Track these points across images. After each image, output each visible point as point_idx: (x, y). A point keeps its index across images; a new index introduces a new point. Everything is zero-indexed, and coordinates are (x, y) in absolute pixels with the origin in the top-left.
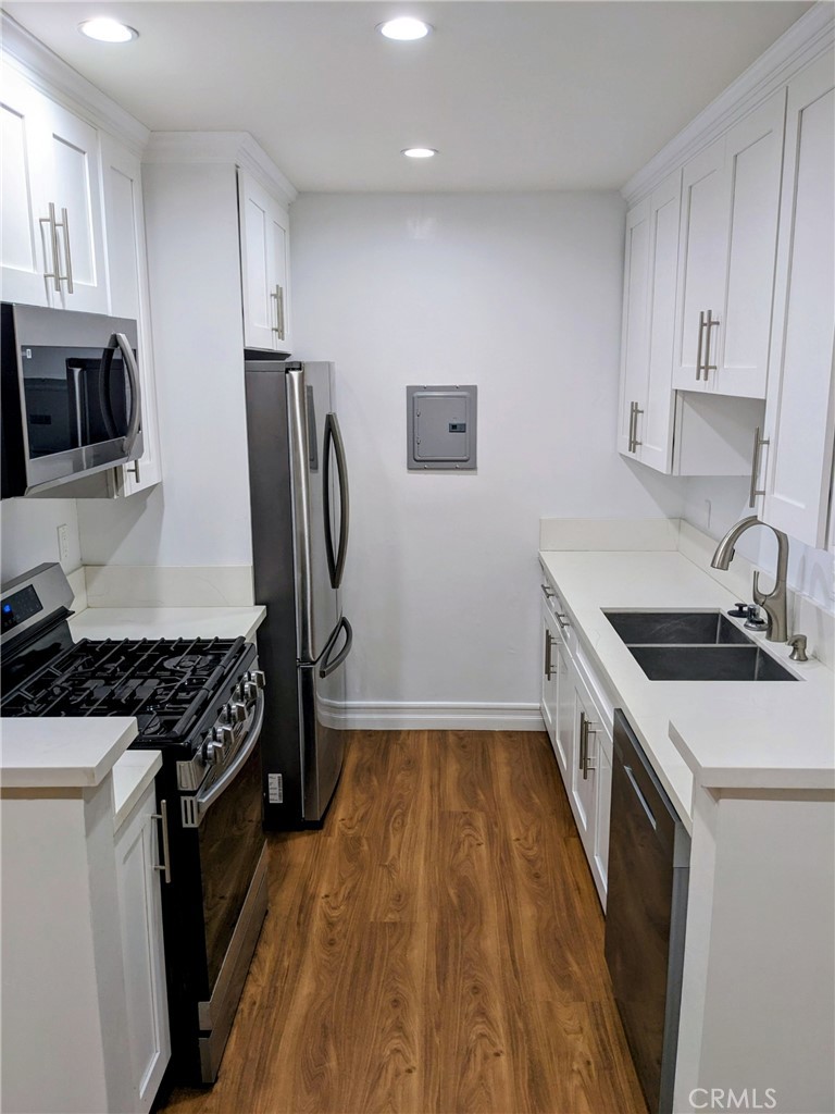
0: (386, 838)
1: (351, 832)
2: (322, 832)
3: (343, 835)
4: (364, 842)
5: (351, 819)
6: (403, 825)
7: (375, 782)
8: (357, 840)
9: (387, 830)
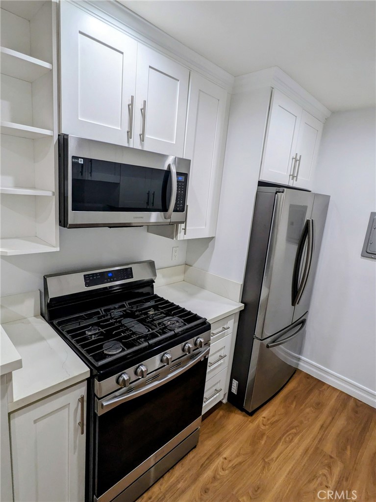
0: (277, 443)
1: (263, 427)
2: (250, 418)
3: (258, 426)
4: (265, 438)
5: (268, 420)
6: (291, 441)
7: (293, 406)
8: (263, 435)
9: (280, 439)
